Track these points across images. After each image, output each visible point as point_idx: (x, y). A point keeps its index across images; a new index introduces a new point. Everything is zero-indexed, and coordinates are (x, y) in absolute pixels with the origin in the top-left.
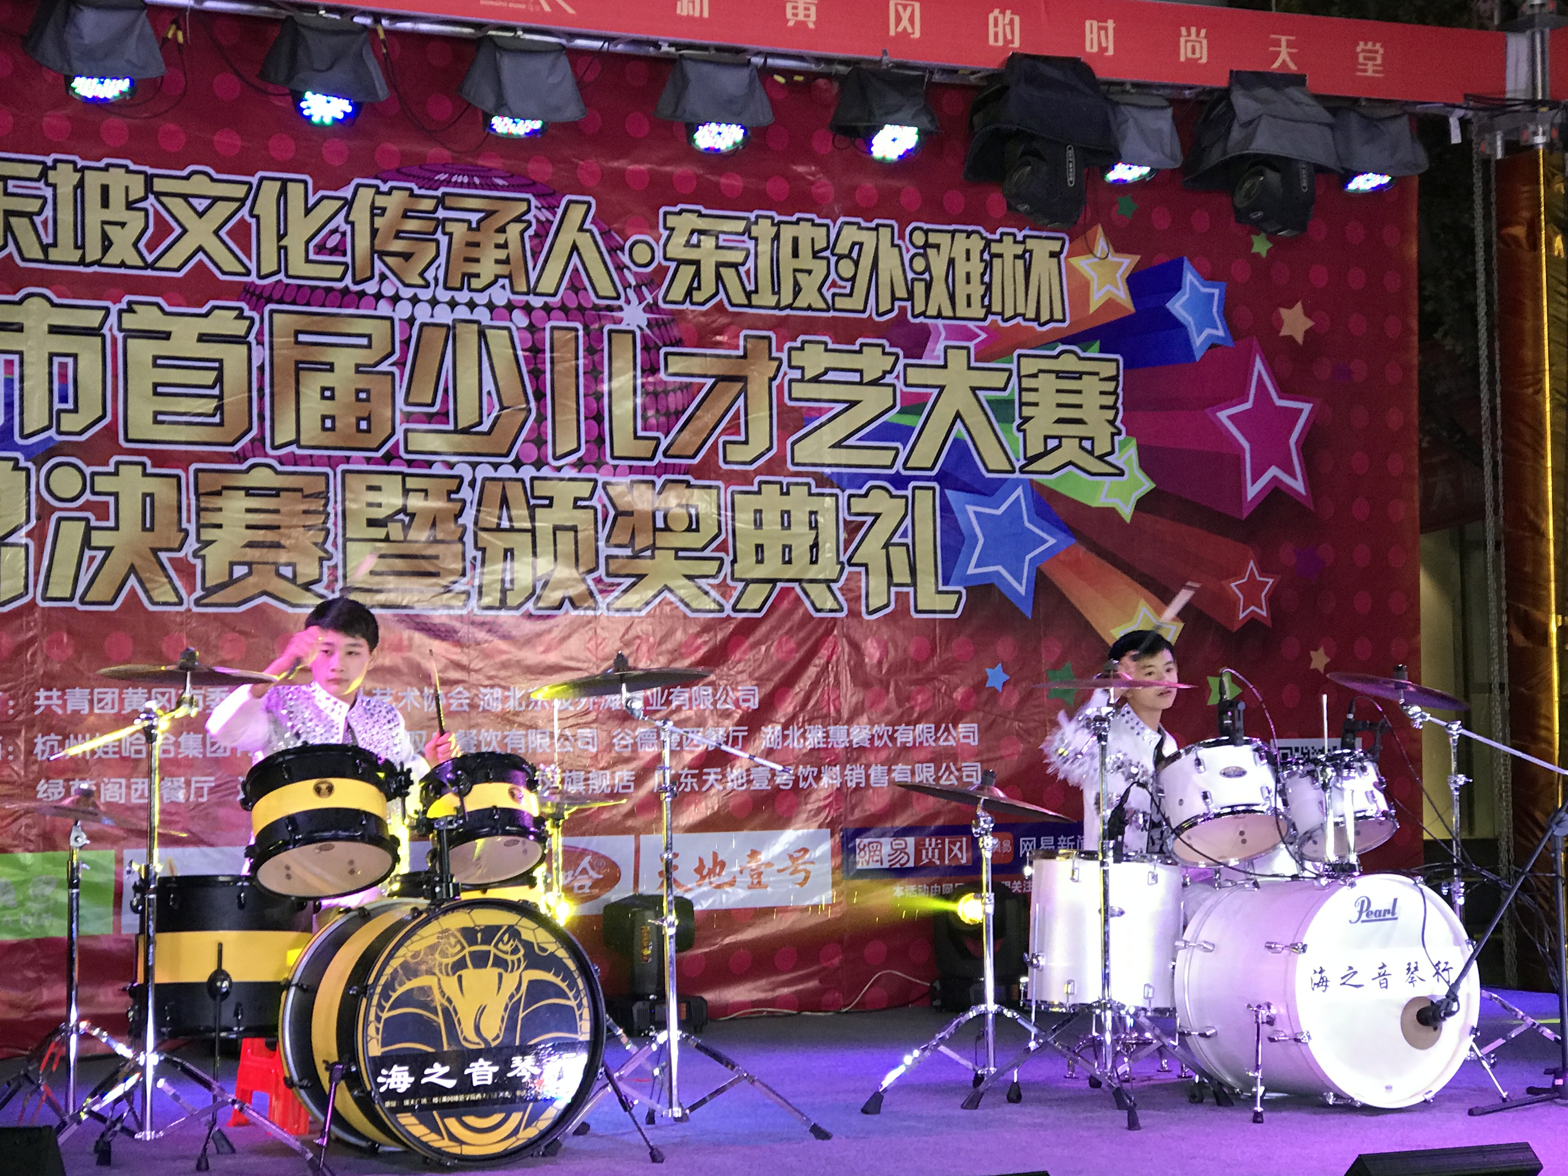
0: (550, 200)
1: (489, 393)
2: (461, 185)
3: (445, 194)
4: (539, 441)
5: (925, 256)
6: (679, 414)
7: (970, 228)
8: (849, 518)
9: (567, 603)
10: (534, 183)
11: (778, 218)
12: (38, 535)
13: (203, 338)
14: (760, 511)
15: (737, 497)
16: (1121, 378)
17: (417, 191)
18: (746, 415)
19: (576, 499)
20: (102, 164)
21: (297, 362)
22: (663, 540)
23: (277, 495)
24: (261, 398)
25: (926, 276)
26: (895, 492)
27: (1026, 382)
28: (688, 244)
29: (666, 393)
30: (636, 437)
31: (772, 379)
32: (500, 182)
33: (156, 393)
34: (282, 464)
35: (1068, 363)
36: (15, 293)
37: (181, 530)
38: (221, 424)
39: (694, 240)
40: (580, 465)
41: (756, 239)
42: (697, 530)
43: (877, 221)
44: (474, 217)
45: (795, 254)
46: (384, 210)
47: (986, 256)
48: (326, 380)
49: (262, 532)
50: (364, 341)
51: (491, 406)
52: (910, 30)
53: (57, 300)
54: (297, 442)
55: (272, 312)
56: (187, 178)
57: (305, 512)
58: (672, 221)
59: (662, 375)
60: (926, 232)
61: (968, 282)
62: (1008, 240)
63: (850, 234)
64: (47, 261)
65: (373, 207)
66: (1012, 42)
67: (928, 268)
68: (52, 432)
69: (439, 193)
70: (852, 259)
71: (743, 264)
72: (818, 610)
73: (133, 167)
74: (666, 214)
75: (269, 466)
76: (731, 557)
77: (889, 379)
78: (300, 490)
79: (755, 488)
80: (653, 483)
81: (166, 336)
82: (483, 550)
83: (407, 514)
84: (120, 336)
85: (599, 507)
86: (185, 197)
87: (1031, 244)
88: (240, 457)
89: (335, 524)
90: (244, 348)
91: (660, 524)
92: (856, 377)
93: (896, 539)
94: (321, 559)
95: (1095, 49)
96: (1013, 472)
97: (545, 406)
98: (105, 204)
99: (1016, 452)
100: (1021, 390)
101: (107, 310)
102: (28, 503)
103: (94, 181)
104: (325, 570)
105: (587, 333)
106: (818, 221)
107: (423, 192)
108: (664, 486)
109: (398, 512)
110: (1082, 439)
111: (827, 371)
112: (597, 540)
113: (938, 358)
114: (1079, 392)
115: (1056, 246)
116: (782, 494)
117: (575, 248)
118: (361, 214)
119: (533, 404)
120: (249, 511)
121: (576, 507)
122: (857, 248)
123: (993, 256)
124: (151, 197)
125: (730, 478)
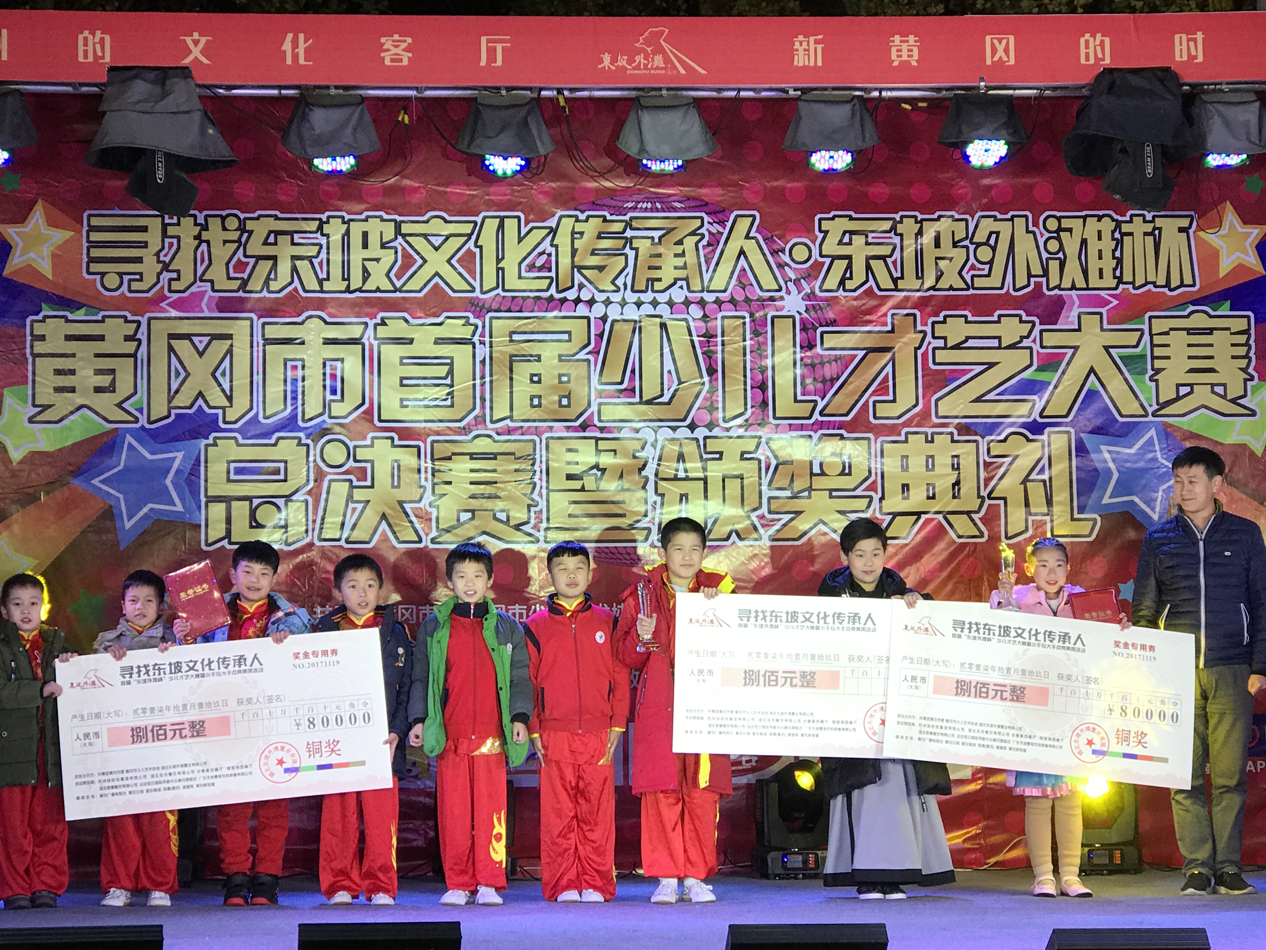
0: (720, 216)
1: (669, 372)
2: (646, 210)
3: (632, 219)
4: (712, 409)
5: (1059, 239)
6: (833, 381)
7: (1101, 213)
8: (988, 460)
9: (734, 537)
10: (707, 204)
11: (920, 217)
12: (315, 493)
13: (439, 341)
14: (907, 457)
15: (886, 446)
16: (1253, 331)
17: (609, 217)
18: (894, 378)
19: (743, 453)
20: (363, 216)
21: (512, 356)
22: (819, 483)
23: (495, 459)
24: (483, 385)
25: (1061, 255)
26: (1031, 437)
27: (1157, 340)
28: (840, 243)
29: (822, 364)
30: (796, 401)
31: (917, 349)
32: (678, 205)
33: (402, 385)
34: (498, 434)
35: (1199, 321)
36: (299, 315)
37: (421, 487)
38: (452, 406)
39: (846, 239)
40: (747, 425)
41: (901, 235)
42: (850, 474)
43: (1012, 213)
44: (656, 234)
45: (937, 245)
46: (582, 233)
47: (1117, 235)
48: (534, 367)
49: (482, 487)
50: (566, 337)
51: (671, 381)
52: (1005, 59)
53: (329, 320)
54: (511, 418)
55: (492, 318)
56: (427, 222)
57: (516, 471)
58: (825, 225)
59: (818, 350)
60: (1059, 219)
61: (1100, 258)
62: (1138, 220)
63: (987, 225)
64: (322, 291)
65: (573, 233)
66: (1103, 59)
67: (1061, 248)
68: (325, 417)
69: (627, 218)
70: (990, 246)
71: (890, 256)
72: (960, 537)
73: (386, 217)
74: (820, 220)
75: (489, 436)
76: (880, 495)
77: (1026, 343)
78: (513, 454)
79: (902, 438)
80: (810, 436)
81: (411, 341)
82: (662, 495)
83: (599, 470)
84: (375, 343)
85: (763, 458)
86: (425, 236)
87: (1159, 222)
88: (465, 430)
89: (541, 480)
90: (470, 347)
91: (816, 470)
92: (995, 343)
93: (1033, 476)
94: (529, 506)
95: (1185, 58)
96: (1146, 416)
97: (717, 379)
98: (365, 246)
99: (1148, 399)
100: (1153, 346)
101: (366, 324)
102: (308, 471)
103: (356, 230)
104: (532, 514)
105: (753, 321)
106: (957, 216)
107: (614, 217)
108: (820, 439)
109: (592, 468)
110: (1213, 385)
111: (967, 339)
112: (760, 485)
113: (1073, 324)
114: (1211, 345)
115: (1185, 223)
116: (927, 441)
117: (742, 252)
118: (563, 239)
119: (706, 379)
120: (472, 471)
121: (742, 458)
122: (994, 236)
123: (1123, 235)
124: (400, 239)
125: (879, 431)
